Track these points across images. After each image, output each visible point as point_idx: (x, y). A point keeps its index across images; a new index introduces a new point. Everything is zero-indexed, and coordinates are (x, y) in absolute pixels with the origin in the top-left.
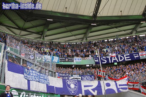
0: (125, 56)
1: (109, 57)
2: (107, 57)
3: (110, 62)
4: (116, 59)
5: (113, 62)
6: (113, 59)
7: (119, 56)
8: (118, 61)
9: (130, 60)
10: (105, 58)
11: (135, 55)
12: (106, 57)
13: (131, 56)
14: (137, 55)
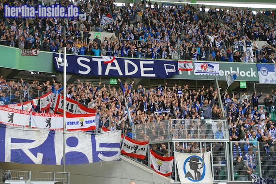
0: (142, 63)
1: (99, 61)
2: (94, 59)
3: (100, 73)
4: (117, 68)
5: (107, 73)
6: (109, 67)
7: (126, 62)
8: (121, 74)
9: (154, 75)
10: (88, 60)
11: (168, 67)
12: (90, 58)
13: (158, 67)
14: (172, 67)
